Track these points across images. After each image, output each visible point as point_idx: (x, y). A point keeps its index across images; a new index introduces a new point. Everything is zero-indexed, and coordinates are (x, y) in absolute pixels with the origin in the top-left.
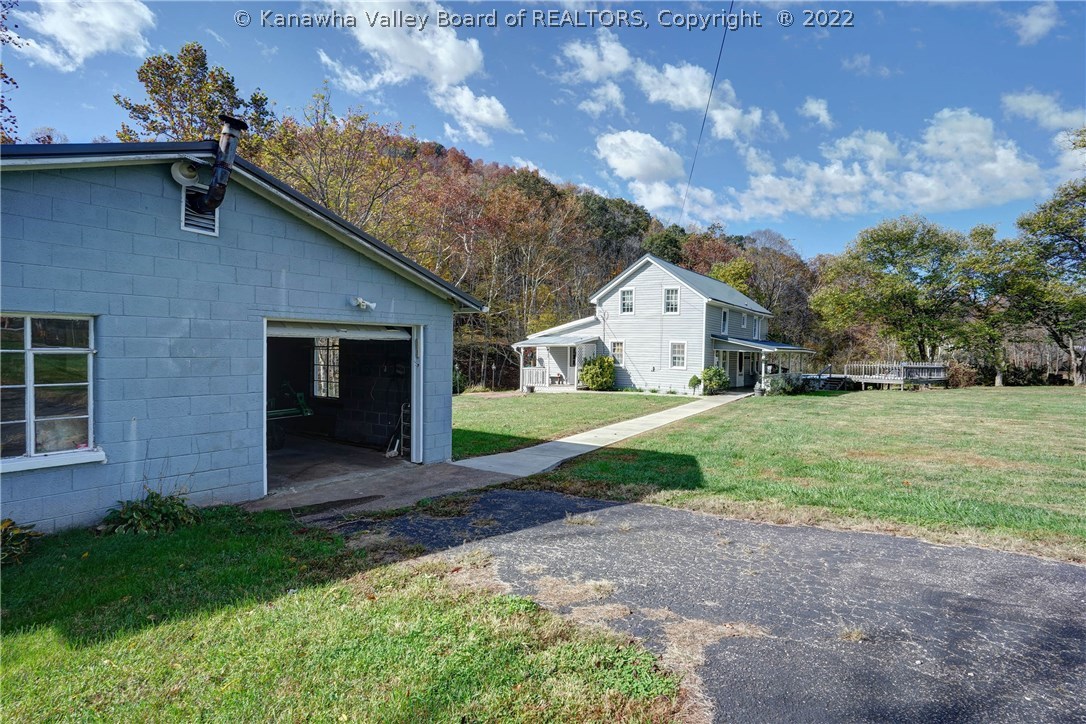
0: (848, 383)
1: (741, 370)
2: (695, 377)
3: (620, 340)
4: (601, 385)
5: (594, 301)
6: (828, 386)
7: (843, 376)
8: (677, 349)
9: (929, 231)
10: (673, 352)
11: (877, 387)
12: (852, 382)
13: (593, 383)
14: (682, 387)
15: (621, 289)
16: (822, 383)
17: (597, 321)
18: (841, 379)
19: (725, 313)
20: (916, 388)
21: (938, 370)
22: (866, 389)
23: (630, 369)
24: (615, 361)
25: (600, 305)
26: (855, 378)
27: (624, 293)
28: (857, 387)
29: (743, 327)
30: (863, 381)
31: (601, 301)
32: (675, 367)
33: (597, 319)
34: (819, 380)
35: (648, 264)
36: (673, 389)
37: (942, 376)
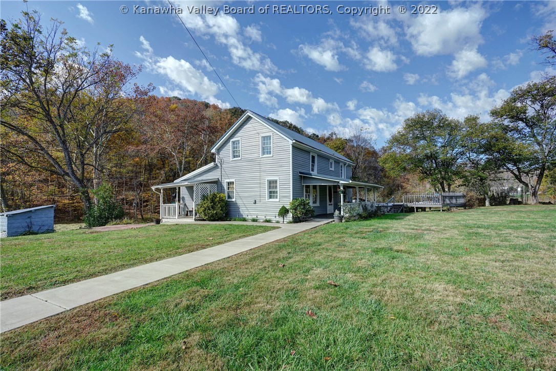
0: (405, 207)
1: (330, 201)
2: (283, 207)
3: (231, 180)
4: (212, 216)
5: (213, 151)
6: (392, 210)
7: (402, 203)
8: (272, 184)
9: (443, 118)
10: (270, 187)
11: (423, 209)
12: (408, 207)
13: (206, 215)
14: (274, 216)
15: (231, 140)
16: (389, 208)
17: (216, 167)
18: (401, 205)
19: (313, 157)
20: (449, 210)
21: (460, 197)
22: (417, 211)
23: (239, 202)
24: (229, 197)
25: (218, 153)
26: (410, 205)
27: (233, 142)
28: (411, 210)
29: (331, 169)
30: (415, 206)
31: (219, 150)
32: (271, 200)
33: (217, 165)
34: (387, 207)
35: (249, 118)
36: (268, 218)
37: (461, 201)
